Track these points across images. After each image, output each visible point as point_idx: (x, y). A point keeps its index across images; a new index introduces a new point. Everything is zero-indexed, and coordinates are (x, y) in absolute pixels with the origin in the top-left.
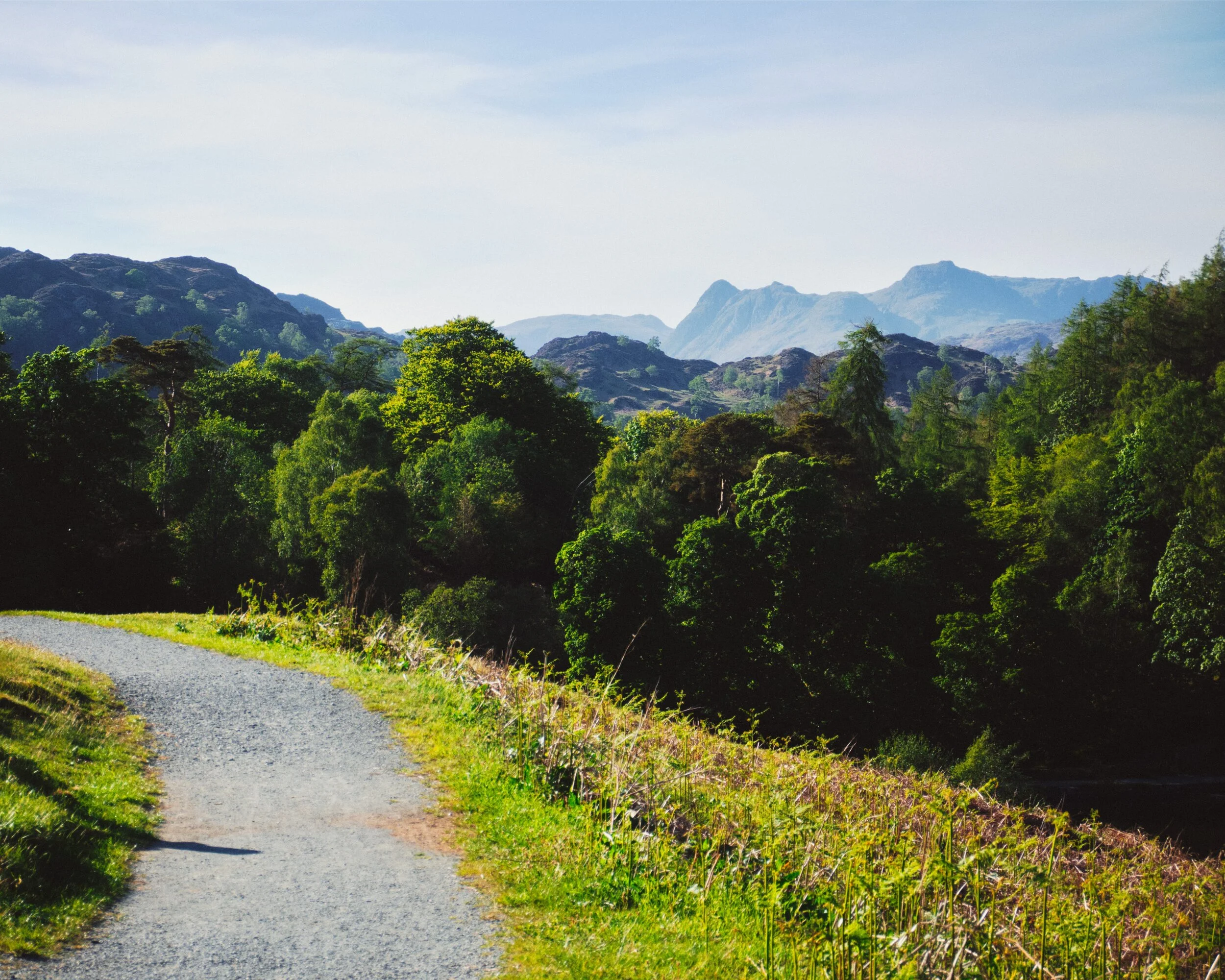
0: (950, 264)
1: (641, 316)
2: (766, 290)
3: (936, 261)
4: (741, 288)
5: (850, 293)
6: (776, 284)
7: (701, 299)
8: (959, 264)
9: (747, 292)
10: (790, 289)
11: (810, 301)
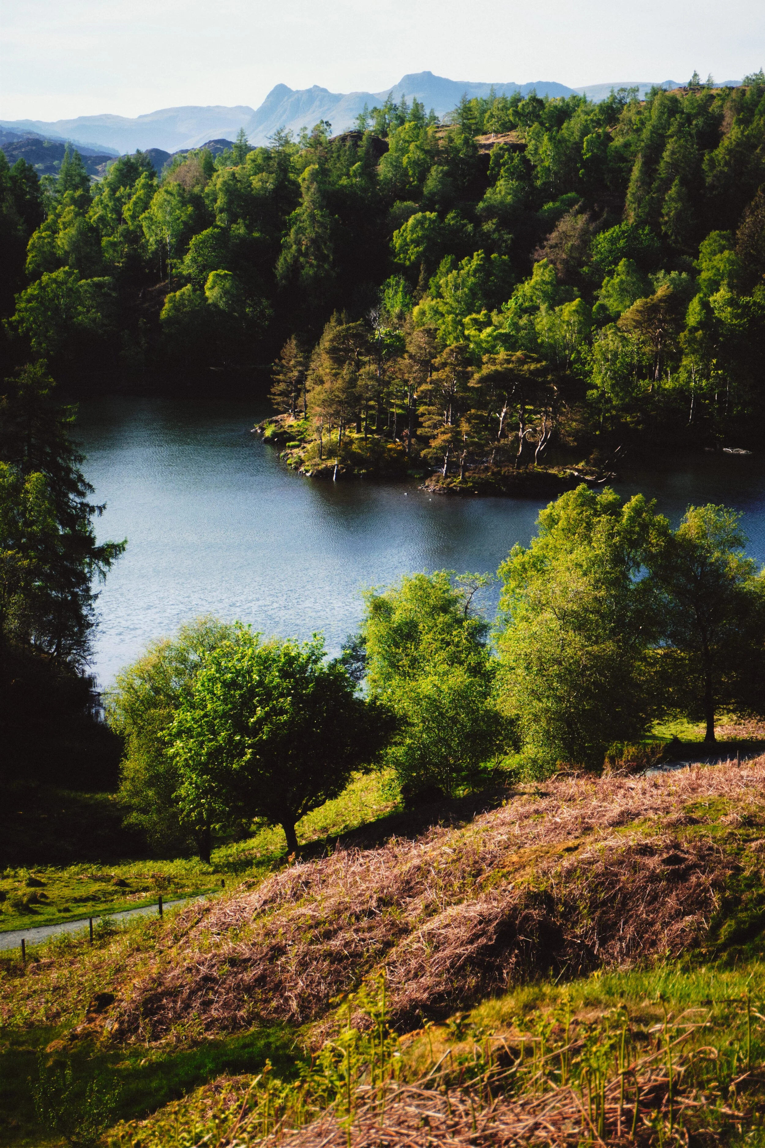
0: (429, 74)
1: (241, 107)
2: (309, 91)
3: (420, 71)
4: (294, 89)
5: (363, 93)
6: (315, 86)
7: (268, 97)
8: (436, 73)
9: (297, 92)
10: (325, 90)
11: (337, 98)
